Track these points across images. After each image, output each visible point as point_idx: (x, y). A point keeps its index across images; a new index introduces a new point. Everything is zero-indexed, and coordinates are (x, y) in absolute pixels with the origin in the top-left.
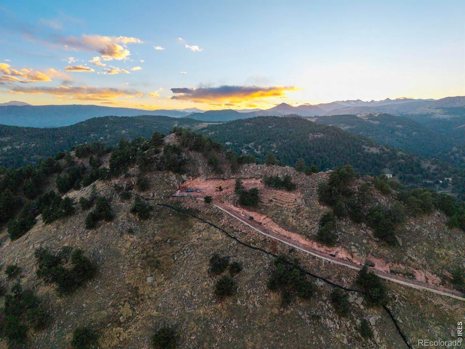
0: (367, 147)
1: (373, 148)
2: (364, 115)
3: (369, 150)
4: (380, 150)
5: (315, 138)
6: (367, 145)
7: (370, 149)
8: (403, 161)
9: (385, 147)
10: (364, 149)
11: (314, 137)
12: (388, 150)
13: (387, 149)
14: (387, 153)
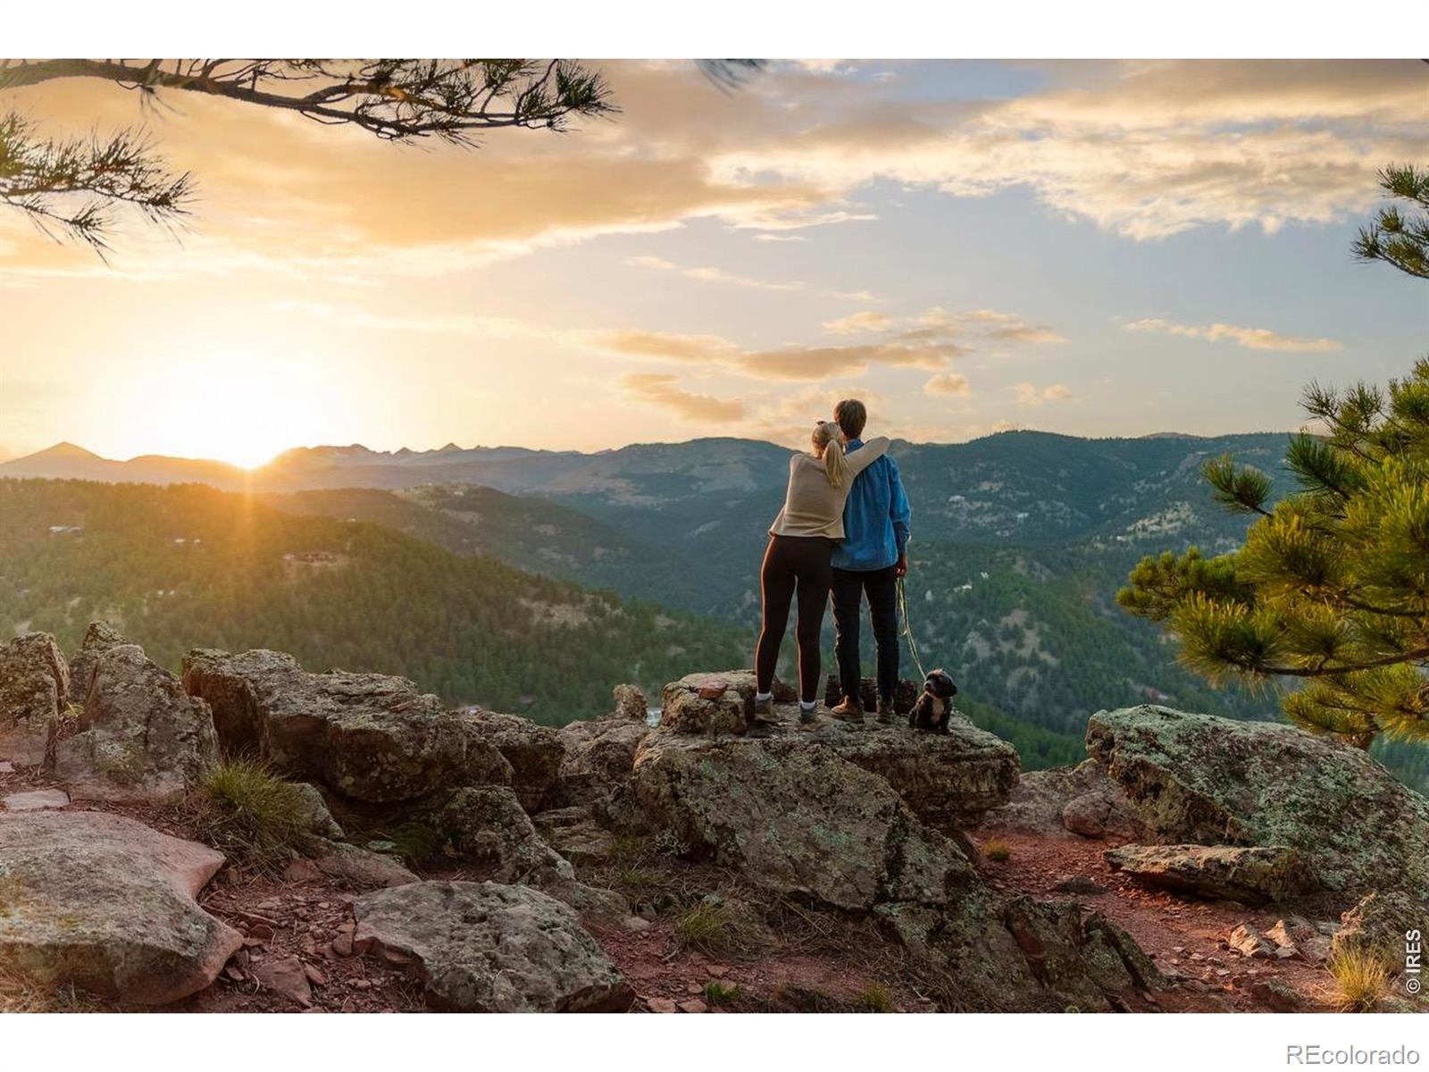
0: (536, 604)
1: (563, 605)
2: (417, 492)
3: (548, 615)
4: (589, 612)
5: (316, 573)
6: (536, 598)
7: (552, 611)
8: (681, 650)
9: (605, 601)
10: (529, 612)
11: (307, 569)
12: (618, 612)
13: (613, 608)
14: (618, 623)
